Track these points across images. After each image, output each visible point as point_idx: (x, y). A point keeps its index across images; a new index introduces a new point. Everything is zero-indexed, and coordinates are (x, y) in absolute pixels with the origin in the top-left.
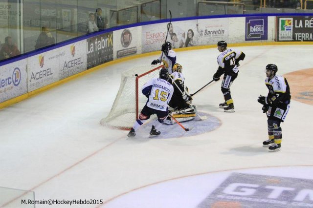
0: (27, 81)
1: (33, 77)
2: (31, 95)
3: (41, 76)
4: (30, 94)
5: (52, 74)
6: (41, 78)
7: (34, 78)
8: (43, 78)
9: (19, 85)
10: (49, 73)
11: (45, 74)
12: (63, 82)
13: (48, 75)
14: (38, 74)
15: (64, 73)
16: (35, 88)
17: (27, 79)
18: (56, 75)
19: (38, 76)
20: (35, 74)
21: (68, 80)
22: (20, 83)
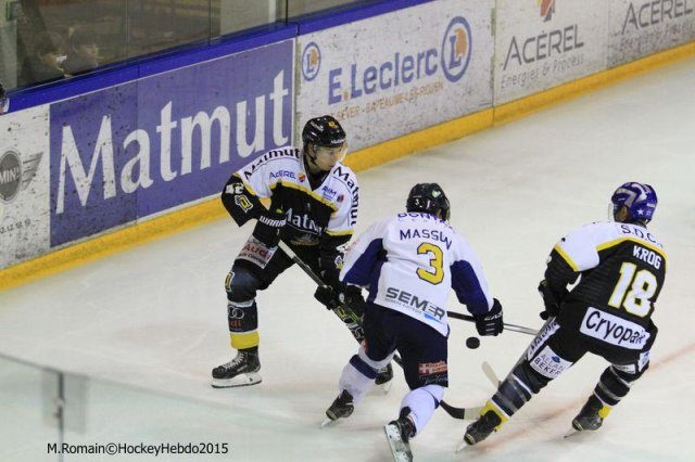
0: (493, 67)
1: (514, 52)
2: (504, 116)
3: (542, 52)
4: (498, 112)
5: (581, 45)
6: (544, 56)
7: (517, 55)
8: (549, 60)
9: (465, 78)
10: (570, 43)
11: (556, 46)
12: (619, 76)
13: (566, 49)
14: (533, 45)
15: (626, 43)
16: (519, 91)
17: (493, 60)
18: (595, 50)
19: (531, 51)
20: (520, 43)
21: (639, 69)
22: (467, 71)
